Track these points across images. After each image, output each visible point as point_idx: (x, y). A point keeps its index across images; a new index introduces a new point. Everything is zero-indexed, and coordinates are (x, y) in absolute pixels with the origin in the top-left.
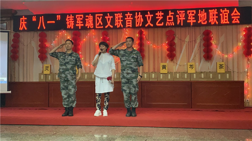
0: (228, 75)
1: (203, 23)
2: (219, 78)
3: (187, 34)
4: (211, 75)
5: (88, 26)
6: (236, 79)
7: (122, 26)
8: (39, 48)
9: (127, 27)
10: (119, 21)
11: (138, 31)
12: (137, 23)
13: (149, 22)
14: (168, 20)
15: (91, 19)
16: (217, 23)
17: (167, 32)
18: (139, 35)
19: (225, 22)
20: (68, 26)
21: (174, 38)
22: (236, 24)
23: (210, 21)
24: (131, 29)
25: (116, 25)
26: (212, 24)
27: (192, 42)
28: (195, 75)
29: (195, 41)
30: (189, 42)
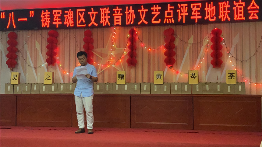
0: (240, 87)
1: (210, 20)
2: (229, 90)
3: (191, 34)
4: (219, 86)
5: (67, 24)
7: (109, 24)
8: (8, 52)
9: (115, 25)
10: (105, 17)
12: (128, 20)
13: (143, 18)
14: (166, 16)
15: (71, 16)
16: (229, 19)
17: (165, 32)
18: (130, 36)
19: (239, 18)
20: (43, 24)
21: (174, 39)
22: (254, 20)
23: (220, 17)
24: (120, 28)
25: (101, 22)
26: (222, 20)
29: (201, 43)
30: (194, 45)
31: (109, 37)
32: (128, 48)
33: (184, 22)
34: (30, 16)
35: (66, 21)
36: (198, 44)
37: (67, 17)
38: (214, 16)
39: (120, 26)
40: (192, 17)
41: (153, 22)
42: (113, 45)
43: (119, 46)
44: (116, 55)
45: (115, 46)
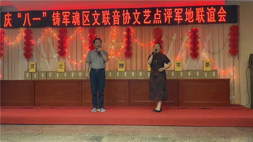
0: (214, 73)
1: (189, 21)
2: (206, 76)
3: (175, 32)
4: (198, 73)
5: (74, 23)
6: (222, 77)
7: (109, 23)
8: (24, 46)
9: (114, 24)
10: (106, 18)
11: (125, 29)
12: (125, 20)
13: (136, 20)
14: (155, 18)
16: (204, 21)
17: (154, 31)
18: (126, 33)
19: (211, 21)
20: (54, 23)
21: (161, 36)
22: (222, 22)
23: (197, 20)
24: (118, 27)
25: (103, 22)
26: (199, 22)
27: (179, 40)
28: (182, 73)
29: (182, 39)
30: (177, 41)
31: (109, 34)
32: (125, 43)
33: (169, 23)
34: (43, 16)
35: (74, 21)
36: (180, 40)
37: (75, 18)
38: (193, 18)
39: (118, 25)
40: (175, 19)
41: (145, 22)
42: (113, 41)
43: (117, 42)
44: (115, 48)
45: (115, 42)
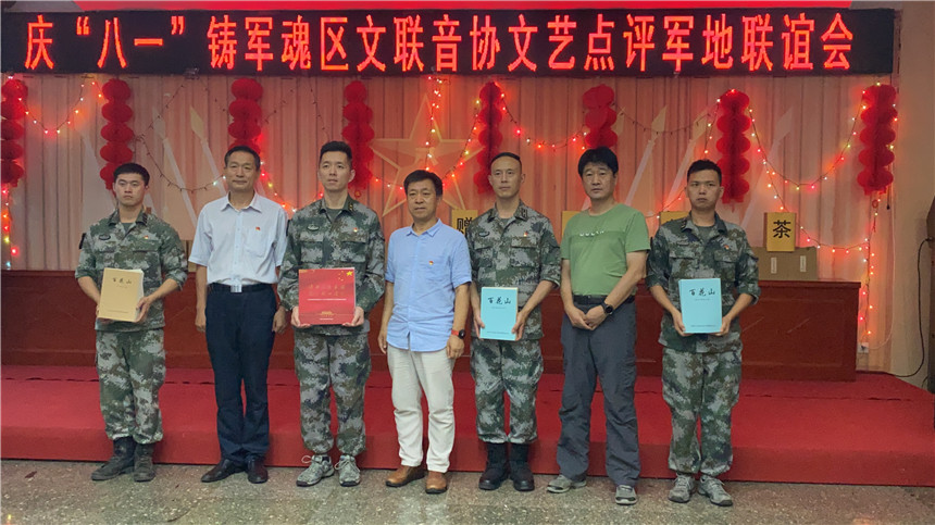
0: (803, 259)
1: (718, 65)
2: (774, 269)
3: (661, 103)
5: (289, 62)
7: (421, 65)
8: (103, 142)
10: (409, 45)
11: (479, 86)
12: (479, 56)
13: (522, 54)
14: (591, 50)
15: (303, 36)
16: (770, 65)
17: (588, 98)
18: (482, 104)
20: (215, 58)
21: (612, 118)
22: (838, 72)
23: (744, 59)
24: (453, 78)
25: (396, 60)
26: (751, 68)
27: (675, 134)
29: (688, 130)
31: (419, 105)
32: (476, 141)
33: (643, 69)
34: (173, 32)
35: (288, 53)
36: (679, 132)
37: (291, 40)
38: (729, 55)
39: (454, 73)
40: (666, 57)
41: (552, 64)
42: (433, 131)
43: (449, 134)
44: (440, 159)
